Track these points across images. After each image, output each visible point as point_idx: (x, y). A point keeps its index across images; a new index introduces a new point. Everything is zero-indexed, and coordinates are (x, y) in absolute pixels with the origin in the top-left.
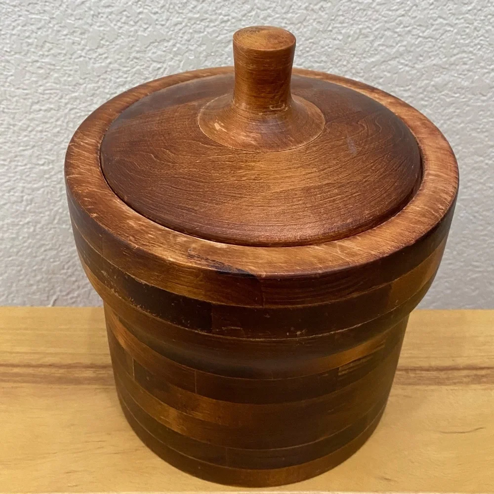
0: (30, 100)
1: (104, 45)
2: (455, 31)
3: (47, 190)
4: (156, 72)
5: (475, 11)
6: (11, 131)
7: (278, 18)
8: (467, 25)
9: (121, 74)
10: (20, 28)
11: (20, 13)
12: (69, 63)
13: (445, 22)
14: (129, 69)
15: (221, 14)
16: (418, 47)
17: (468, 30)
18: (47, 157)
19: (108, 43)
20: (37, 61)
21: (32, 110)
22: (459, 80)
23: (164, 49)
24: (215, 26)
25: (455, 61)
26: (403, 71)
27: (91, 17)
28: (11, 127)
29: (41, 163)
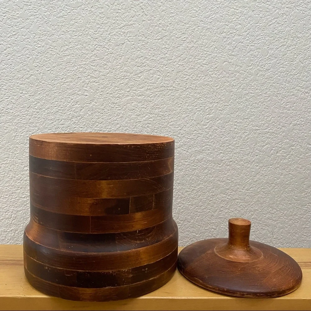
0: (24, 165)
2: (202, 136)
3: (24, 211)
5: (209, 128)
6: (13, 180)
7: (131, 130)
8: (207, 134)
10: (25, 133)
11: (26, 127)
13: (197, 132)
15: (108, 128)
16: (188, 143)
17: (207, 136)
18: (27, 193)
21: (23, 170)
22: (208, 157)
25: (204, 149)
26: (184, 153)
27: (55, 129)
28: (13, 178)
29: (23, 197)
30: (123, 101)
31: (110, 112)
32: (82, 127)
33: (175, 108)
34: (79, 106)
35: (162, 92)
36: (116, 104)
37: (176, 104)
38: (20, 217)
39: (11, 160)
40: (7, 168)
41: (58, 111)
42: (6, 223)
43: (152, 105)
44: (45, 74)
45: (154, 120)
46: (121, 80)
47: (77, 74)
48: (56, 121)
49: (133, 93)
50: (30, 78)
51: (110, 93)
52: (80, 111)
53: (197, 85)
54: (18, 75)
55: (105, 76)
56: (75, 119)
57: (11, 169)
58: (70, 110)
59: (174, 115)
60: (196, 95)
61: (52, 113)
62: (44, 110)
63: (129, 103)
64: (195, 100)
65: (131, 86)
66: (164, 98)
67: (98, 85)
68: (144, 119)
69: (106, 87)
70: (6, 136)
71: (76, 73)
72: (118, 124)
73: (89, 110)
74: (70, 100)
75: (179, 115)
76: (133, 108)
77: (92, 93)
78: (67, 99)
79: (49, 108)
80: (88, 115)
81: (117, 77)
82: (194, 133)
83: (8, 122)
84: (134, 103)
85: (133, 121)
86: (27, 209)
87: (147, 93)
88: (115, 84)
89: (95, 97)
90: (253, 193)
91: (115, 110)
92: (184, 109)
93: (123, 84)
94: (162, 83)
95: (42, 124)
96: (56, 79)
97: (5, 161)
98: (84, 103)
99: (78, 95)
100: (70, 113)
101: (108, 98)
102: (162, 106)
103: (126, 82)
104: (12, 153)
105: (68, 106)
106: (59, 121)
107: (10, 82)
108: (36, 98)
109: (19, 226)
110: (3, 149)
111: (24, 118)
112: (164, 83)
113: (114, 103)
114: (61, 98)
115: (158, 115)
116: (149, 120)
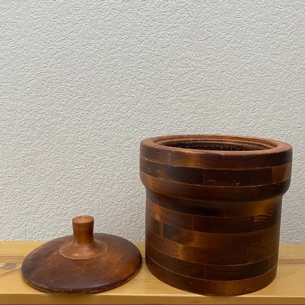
0: (74, 164)
1: (107, 140)
2: (245, 134)
3: (74, 208)
4: (126, 152)
5: (252, 126)
7: (175, 129)
8: (250, 132)
9: (112, 152)
10: (75, 133)
11: (76, 128)
12: (93, 148)
13: (241, 131)
14: (116, 150)
15: (153, 128)
17: (250, 134)
18: (77, 191)
19: (109, 140)
20: (80, 147)
21: (74, 169)
23: (131, 142)
24: (150, 133)
27: (103, 129)
28: (64, 177)
29: (73, 194)
30: (167, 102)
31: (155, 112)
32: (129, 127)
33: (219, 107)
34: (126, 107)
35: (206, 92)
36: (161, 104)
37: (220, 104)
38: (71, 213)
39: (61, 160)
40: (58, 167)
41: (106, 113)
42: (57, 219)
43: (196, 104)
44: (93, 77)
45: (198, 119)
46: (166, 81)
47: (124, 77)
48: (104, 122)
49: (178, 93)
50: (79, 81)
51: (155, 94)
52: (127, 112)
53: (241, 84)
54: (68, 78)
55: (151, 78)
56: (123, 120)
57: (62, 168)
58: (118, 111)
59: (217, 114)
60: (239, 94)
61: (101, 114)
62: (93, 111)
63: (174, 103)
64: (239, 99)
65: (176, 87)
66: (208, 97)
67: (144, 87)
68: (188, 118)
69: (152, 88)
70: (57, 137)
71: (123, 75)
72: (162, 123)
73: (135, 111)
74: (117, 101)
75: (222, 114)
76: (177, 108)
77: (138, 95)
78: (114, 100)
79: (98, 110)
80: (134, 115)
81: (163, 78)
82: (237, 131)
83: (59, 123)
84: (178, 103)
85: (177, 120)
86: (77, 205)
87: (191, 93)
88: (161, 85)
89: (141, 98)
90: (295, 189)
91: (160, 110)
92: (227, 108)
93: (167, 85)
94: (206, 83)
95: (91, 125)
96: (104, 81)
97: (56, 160)
98: (131, 104)
99: (126, 96)
100: (118, 114)
101: (153, 99)
102: (205, 106)
103: (171, 83)
104: (63, 153)
105: (116, 107)
106: (107, 122)
107: (60, 85)
108: (86, 100)
109: (69, 222)
110: (54, 149)
111: (74, 119)
112: (208, 83)
113: (159, 104)
114: (109, 99)
115: (201, 115)
116: (193, 119)
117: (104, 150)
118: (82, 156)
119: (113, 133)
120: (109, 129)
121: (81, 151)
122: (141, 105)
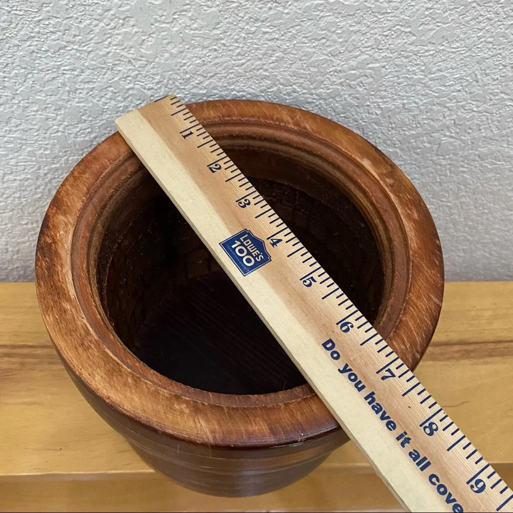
1: (86, 120)
7: (305, 94)
12: (44, 138)
15: (234, 89)
19: (90, 119)
21: (5, 180)
26: (446, 143)
27: (67, 93)
30: (287, 14)
31: (241, 45)
32: (152, 88)
33: (465, 33)
34: (135, 29)
36: (263, 21)
37: (472, 23)
41: (66, 47)
43: (389, 23)
45: (384, 67)
48: (64, 74)
52: (141, 44)
56: (128, 68)
58: (107, 43)
59: (452, 52)
61: (47, 51)
62: (16, 42)
63: (312, 19)
68: (354, 63)
72: (266, 77)
73: (169, 43)
75: (468, 54)
76: (322, 34)
78: (87, 8)
79: (34, 37)
80: (167, 55)
84: (325, 19)
85: (315, 70)
91: (260, 39)
92: (492, 37)
95: (20, 81)
98: (152, 21)
100: (108, 50)
101: (234, 5)
102: (420, 28)
105: (97, 30)
106: (76, 73)
113: (257, 20)
114: (67, 5)
115: (400, 54)
116: (370, 66)
117: (82, 141)
118: (18, 156)
119: (100, 103)
120: (85, 92)
121: (11, 145)
122: (188, 23)
